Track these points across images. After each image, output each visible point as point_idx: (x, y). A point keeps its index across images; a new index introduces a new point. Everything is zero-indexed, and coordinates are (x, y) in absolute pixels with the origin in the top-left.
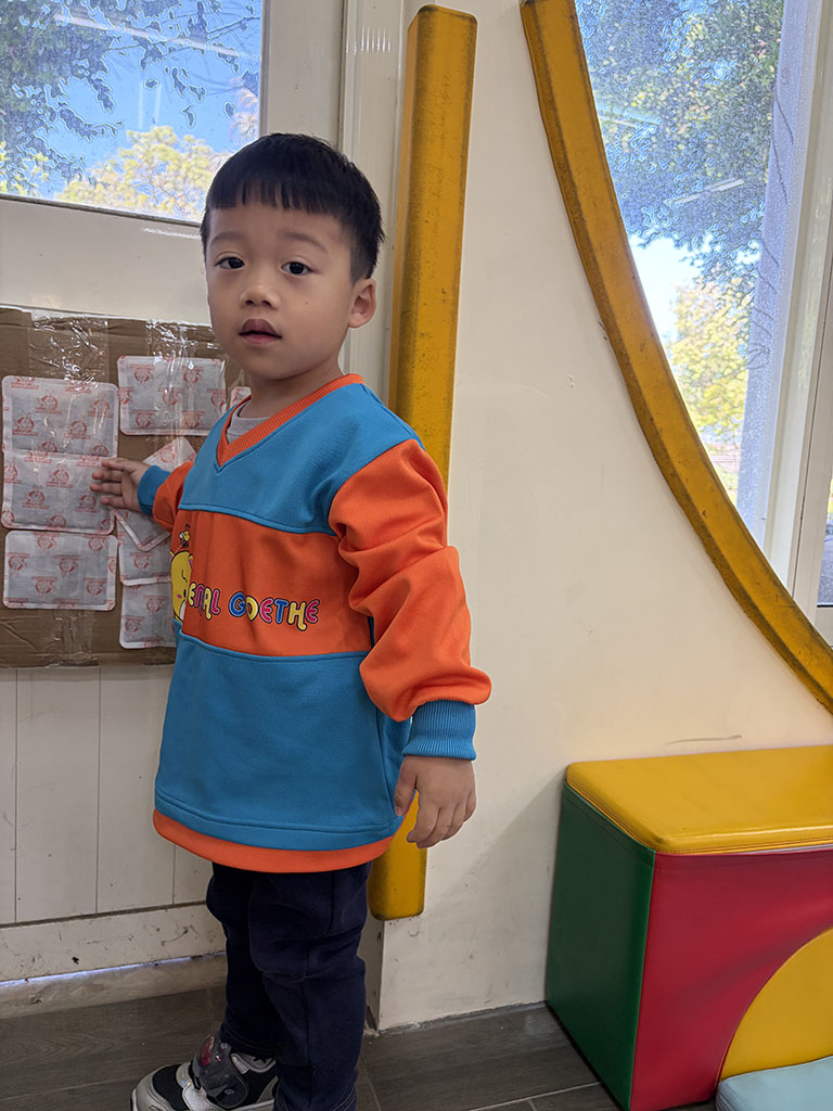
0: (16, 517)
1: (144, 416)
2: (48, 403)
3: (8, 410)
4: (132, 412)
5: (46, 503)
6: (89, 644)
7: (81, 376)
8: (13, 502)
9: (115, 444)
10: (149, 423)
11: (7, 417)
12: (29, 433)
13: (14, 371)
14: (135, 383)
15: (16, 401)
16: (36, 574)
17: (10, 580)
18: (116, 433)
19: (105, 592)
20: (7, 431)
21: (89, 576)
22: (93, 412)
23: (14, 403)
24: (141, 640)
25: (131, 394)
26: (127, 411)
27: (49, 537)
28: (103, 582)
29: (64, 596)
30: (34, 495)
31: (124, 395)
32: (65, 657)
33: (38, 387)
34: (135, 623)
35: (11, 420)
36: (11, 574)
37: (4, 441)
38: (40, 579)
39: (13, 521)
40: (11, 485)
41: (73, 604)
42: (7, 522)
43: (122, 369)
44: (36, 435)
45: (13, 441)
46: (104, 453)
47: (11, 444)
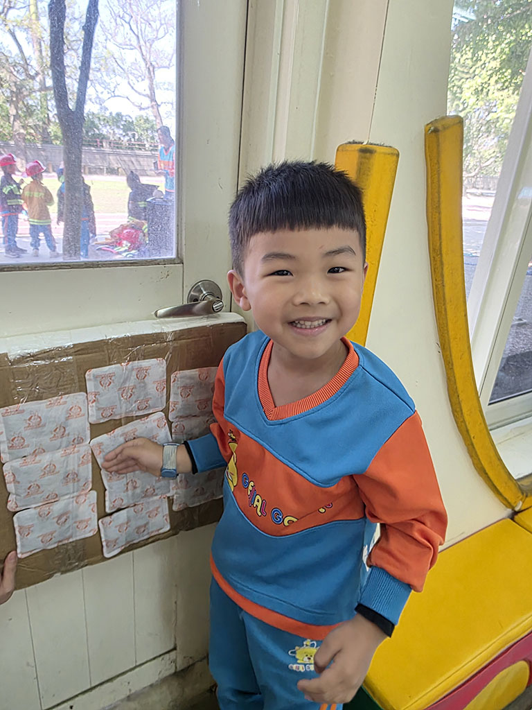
0: (19, 503)
1: (108, 411)
2: (33, 422)
3: (2, 433)
4: (99, 409)
5: (41, 489)
9: (88, 431)
10: (111, 415)
11: (3, 438)
12: (22, 446)
13: (2, 404)
14: (101, 389)
15: (8, 425)
16: (39, 534)
17: (22, 543)
18: (88, 425)
20: (3, 447)
21: (78, 519)
22: (70, 416)
23: (6, 428)
25: (97, 396)
26: (94, 408)
27: (46, 508)
28: (89, 520)
29: (62, 538)
30: (33, 489)
31: (91, 398)
33: (24, 411)
34: (112, 543)
35: (5, 439)
36: (21, 539)
37: (2, 455)
38: (44, 536)
39: (17, 506)
40: (12, 484)
41: (68, 539)
42: (12, 508)
43: (90, 380)
44: (28, 446)
45: (10, 453)
46: (81, 441)
47: (8, 456)
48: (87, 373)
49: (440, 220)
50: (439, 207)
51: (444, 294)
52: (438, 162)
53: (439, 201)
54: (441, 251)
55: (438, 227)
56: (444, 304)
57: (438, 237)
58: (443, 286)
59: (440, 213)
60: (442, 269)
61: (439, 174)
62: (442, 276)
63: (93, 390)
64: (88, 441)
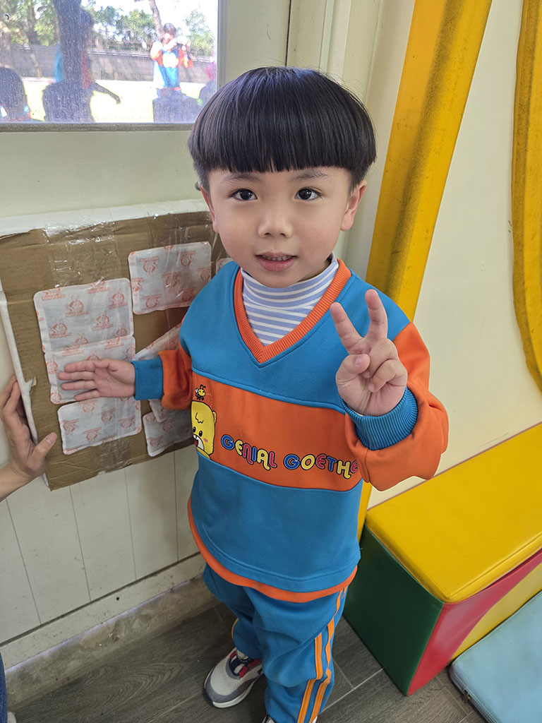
0: (63, 397)
1: (153, 300)
2: (76, 307)
3: (42, 319)
4: (143, 298)
9: (132, 324)
10: (156, 305)
11: (43, 325)
12: (64, 334)
13: (40, 287)
14: (144, 275)
15: (47, 311)
16: (85, 430)
17: (67, 438)
18: (131, 316)
19: (134, 423)
20: (44, 335)
21: (122, 417)
22: (112, 305)
23: (46, 313)
24: (162, 447)
25: (140, 283)
26: (139, 297)
27: (90, 403)
28: (133, 418)
29: (107, 435)
31: (135, 285)
33: (63, 296)
34: (157, 441)
35: (46, 326)
36: (66, 434)
37: (43, 344)
38: (88, 432)
39: (61, 399)
40: (54, 375)
41: (112, 437)
42: (56, 401)
43: (133, 264)
44: (70, 334)
45: (51, 342)
46: (125, 333)
47: (50, 345)
48: (130, 256)
54: (528, 107)
55: (529, 76)
57: (527, 89)
63: (137, 276)
64: (132, 333)
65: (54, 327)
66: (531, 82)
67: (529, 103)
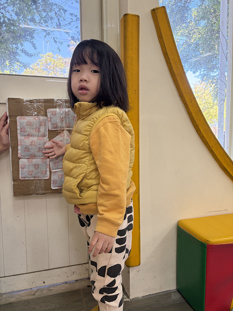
0: (22, 155)
1: (55, 125)
2: (29, 123)
3: (18, 125)
4: (51, 124)
5: (30, 150)
6: (43, 189)
7: (37, 115)
8: (21, 151)
9: (47, 133)
10: (56, 127)
11: (18, 127)
12: (25, 131)
13: (19, 115)
14: (52, 116)
16: (28, 170)
17: (21, 172)
18: (47, 130)
19: (47, 174)
20: (18, 131)
21: (42, 170)
22: (41, 125)
23: (20, 124)
24: (57, 187)
25: (51, 119)
26: (50, 124)
27: (31, 160)
28: (46, 171)
29: (36, 176)
30: (27, 149)
31: (49, 120)
32: (37, 192)
33: (26, 119)
34: (55, 182)
35: (19, 128)
36: (21, 170)
37: (18, 134)
38: (29, 171)
39: (21, 156)
40: (20, 146)
41: (38, 178)
42: (19, 156)
43: (48, 112)
44: (26, 132)
45: (20, 134)
46: (45, 136)
47: (20, 135)
48: (48, 110)
49: (163, 41)
50: (162, 36)
51: (173, 71)
52: (157, 20)
53: (161, 34)
54: (167, 54)
55: (163, 44)
56: (175, 76)
57: (164, 48)
58: (172, 68)
59: (163, 39)
60: (170, 61)
61: (159, 25)
62: (170, 63)
63: (50, 117)
64: (48, 136)
65: (22, 128)
66: (164, 45)
67: (167, 52)
